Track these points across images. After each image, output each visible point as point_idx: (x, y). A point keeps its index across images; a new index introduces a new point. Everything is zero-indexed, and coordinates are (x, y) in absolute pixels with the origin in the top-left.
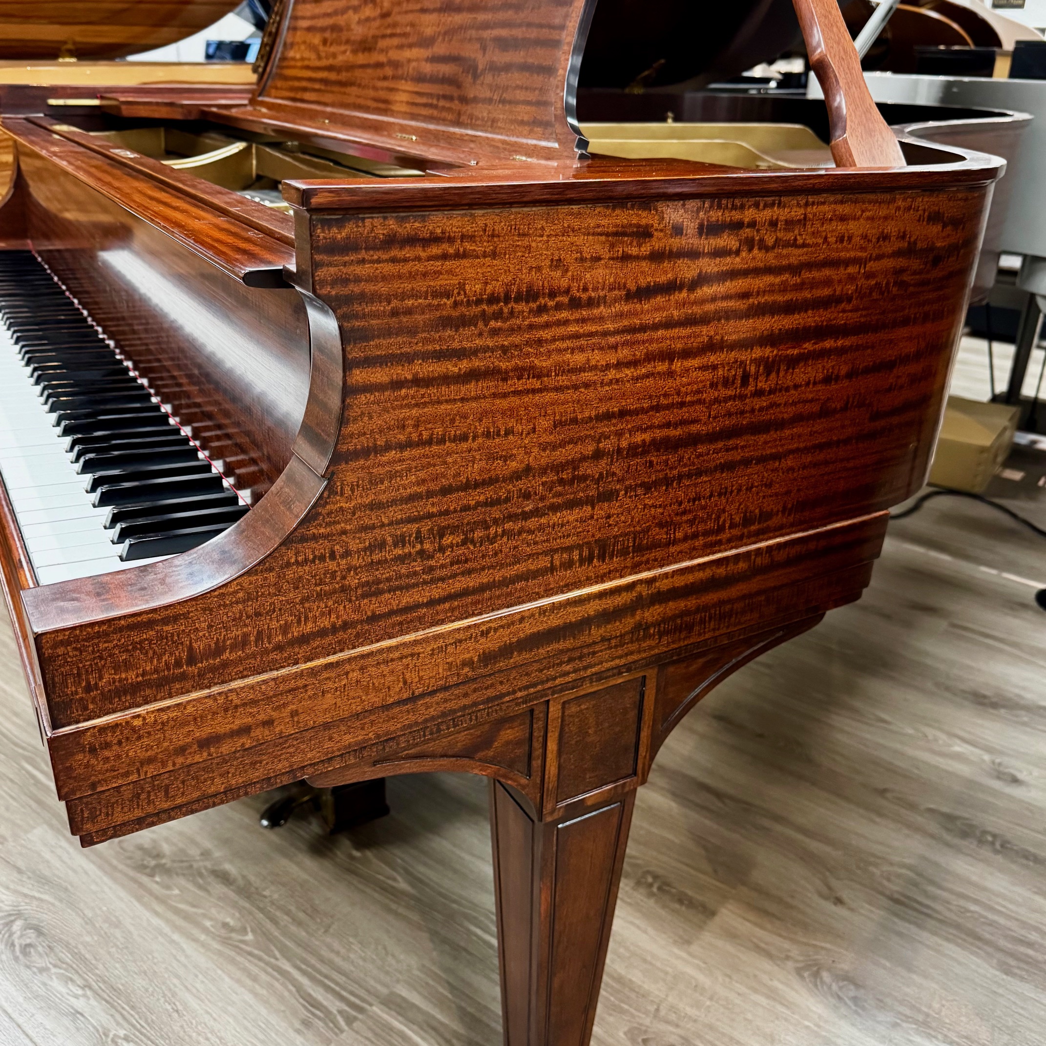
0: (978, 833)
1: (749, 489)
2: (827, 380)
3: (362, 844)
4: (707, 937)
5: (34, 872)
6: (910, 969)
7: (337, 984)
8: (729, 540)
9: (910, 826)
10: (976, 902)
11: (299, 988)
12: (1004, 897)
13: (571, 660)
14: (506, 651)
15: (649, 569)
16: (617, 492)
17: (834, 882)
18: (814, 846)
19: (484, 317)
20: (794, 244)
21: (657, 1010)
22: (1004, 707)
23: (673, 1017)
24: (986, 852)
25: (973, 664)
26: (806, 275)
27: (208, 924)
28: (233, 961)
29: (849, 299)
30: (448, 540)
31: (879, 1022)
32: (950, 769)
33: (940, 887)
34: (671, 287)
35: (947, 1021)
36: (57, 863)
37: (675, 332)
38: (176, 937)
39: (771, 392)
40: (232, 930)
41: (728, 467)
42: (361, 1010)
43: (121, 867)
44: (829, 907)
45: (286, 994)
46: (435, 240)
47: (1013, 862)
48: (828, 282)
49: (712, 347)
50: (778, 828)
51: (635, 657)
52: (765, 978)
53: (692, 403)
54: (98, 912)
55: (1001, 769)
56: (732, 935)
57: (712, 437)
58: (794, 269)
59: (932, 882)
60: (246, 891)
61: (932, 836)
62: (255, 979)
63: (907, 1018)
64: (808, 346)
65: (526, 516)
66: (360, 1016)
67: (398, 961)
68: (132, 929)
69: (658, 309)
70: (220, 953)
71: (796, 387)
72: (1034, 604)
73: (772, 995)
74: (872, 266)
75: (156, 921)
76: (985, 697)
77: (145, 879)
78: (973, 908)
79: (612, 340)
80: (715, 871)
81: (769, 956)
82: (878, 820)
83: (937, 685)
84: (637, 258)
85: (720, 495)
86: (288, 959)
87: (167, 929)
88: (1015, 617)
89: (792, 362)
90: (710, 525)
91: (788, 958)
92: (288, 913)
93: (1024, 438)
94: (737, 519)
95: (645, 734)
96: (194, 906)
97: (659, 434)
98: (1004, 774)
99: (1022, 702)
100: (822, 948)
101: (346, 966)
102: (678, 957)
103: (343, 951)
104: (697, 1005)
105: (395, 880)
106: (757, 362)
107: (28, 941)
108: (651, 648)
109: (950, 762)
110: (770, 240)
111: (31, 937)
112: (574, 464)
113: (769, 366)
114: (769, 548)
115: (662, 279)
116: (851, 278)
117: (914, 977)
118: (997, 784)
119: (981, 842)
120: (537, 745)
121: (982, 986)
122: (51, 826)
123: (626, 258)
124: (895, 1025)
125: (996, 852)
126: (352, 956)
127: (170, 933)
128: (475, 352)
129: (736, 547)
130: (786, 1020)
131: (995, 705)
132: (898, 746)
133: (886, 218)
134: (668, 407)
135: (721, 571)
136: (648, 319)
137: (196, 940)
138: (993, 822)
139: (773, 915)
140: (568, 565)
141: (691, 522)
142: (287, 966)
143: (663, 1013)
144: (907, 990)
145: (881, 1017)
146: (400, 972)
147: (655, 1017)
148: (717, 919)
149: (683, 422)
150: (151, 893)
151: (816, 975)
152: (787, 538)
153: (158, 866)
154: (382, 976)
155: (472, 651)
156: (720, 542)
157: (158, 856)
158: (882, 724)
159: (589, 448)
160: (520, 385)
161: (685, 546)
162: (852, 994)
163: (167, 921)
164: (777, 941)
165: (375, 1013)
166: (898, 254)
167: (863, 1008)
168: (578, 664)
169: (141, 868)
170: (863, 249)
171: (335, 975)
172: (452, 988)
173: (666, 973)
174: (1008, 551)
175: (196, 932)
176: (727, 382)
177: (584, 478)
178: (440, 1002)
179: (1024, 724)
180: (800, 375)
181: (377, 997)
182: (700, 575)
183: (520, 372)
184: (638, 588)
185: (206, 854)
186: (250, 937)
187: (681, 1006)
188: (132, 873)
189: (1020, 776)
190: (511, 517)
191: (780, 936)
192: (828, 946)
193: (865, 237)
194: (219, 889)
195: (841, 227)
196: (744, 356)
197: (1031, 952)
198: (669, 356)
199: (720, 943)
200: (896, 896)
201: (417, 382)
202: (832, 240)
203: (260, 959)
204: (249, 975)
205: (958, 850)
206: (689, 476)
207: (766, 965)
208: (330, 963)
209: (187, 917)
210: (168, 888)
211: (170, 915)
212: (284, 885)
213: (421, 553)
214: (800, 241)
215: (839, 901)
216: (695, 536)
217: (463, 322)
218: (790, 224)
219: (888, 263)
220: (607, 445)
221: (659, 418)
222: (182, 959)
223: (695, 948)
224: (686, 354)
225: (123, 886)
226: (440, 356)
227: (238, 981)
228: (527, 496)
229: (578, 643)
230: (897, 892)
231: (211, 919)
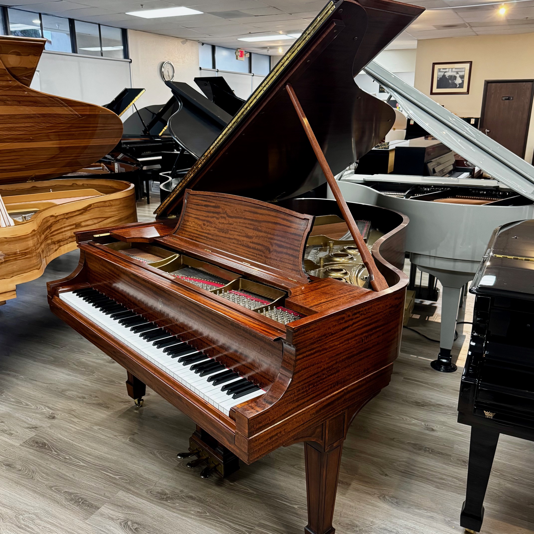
0: (424, 448)
1: (365, 364)
2: (378, 337)
3: (233, 481)
4: (350, 492)
5: (125, 506)
6: (411, 491)
7: (242, 523)
8: (361, 376)
9: (403, 449)
10: (426, 469)
11: (230, 526)
12: (435, 467)
13: (332, 410)
14: (320, 410)
15: (346, 386)
16: (340, 370)
17: (384, 470)
18: (375, 459)
19: (318, 341)
20: (370, 312)
21: (341, 515)
22: (426, 406)
23: (346, 516)
24: (427, 454)
25: (414, 392)
26: (372, 317)
27: (193, 512)
28: (206, 522)
29: (381, 320)
30: (310, 387)
31: (404, 508)
32: (412, 429)
33: (415, 466)
34: (348, 327)
35: (423, 504)
36: (132, 502)
37: (350, 335)
38: (184, 518)
39: (368, 342)
40: (201, 513)
41: (360, 360)
42: (252, 529)
43: (154, 500)
44: (384, 477)
45: (227, 528)
46: (311, 330)
47: (435, 455)
48: (376, 318)
49: (356, 336)
50: (363, 455)
51: (344, 407)
52: (370, 501)
53: (353, 348)
54: (154, 515)
55: (428, 427)
56: (357, 490)
57: (357, 354)
58: (370, 317)
59: (412, 465)
60: (200, 501)
61: (410, 451)
62: (215, 526)
63: (412, 505)
64: (374, 331)
65: (324, 379)
66: (252, 531)
67: (258, 513)
68: (168, 518)
69: (347, 331)
70: (200, 520)
71: (372, 340)
72: (430, 367)
73: (373, 505)
74: (385, 312)
75: (175, 514)
76: (419, 403)
77: (165, 502)
78: (426, 471)
79: (338, 339)
80: (347, 472)
81: (370, 494)
82: (393, 448)
83: (403, 401)
84: (343, 323)
85: (359, 366)
86: (223, 518)
87: (180, 516)
88: (425, 373)
89: (371, 335)
90: (358, 373)
91: (375, 494)
92: (217, 505)
93: (418, 301)
94: (363, 371)
95: (345, 426)
96: (185, 508)
97: (347, 356)
98: (429, 428)
99: (431, 403)
100: (384, 489)
101: (242, 517)
102: (343, 499)
103: (239, 513)
104: (352, 511)
105: (247, 490)
106: (364, 337)
107: (136, 527)
108: (347, 404)
109: (412, 426)
110: (365, 313)
111: (136, 526)
112: (332, 366)
113: (367, 337)
114: (369, 376)
115: (347, 325)
116: (381, 315)
117: (412, 493)
118: (427, 432)
119: (425, 451)
120: (324, 432)
121: (431, 493)
122: (124, 490)
123: (341, 323)
124: (409, 508)
125: (430, 453)
126: (243, 514)
127: (181, 517)
128: (316, 348)
129: (363, 377)
130: (378, 511)
131: (423, 406)
132: (394, 423)
133: (387, 302)
134: (349, 350)
135: (360, 383)
136: (345, 333)
137: (191, 518)
138: (427, 444)
139: (368, 482)
140: (331, 388)
141: (354, 373)
142: (224, 521)
143: (342, 515)
144: (411, 497)
145: (405, 506)
146: (260, 517)
147: (340, 517)
148: (351, 486)
149: (351, 352)
150: (169, 506)
151: (384, 497)
152: (373, 373)
153: (167, 497)
154: (254, 518)
155: (314, 411)
156: (359, 377)
157: (166, 494)
158: (389, 417)
159: (335, 362)
160: (323, 352)
161: (353, 379)
162: (396, 501)
163: (178, 514)
164: (371, 489)
165: (256, 529)
166: (390, 308)
167: (400, 505)
168: (333, 411)
169: (162, 499)
170: (382, 309)
171: (240, 521)
172: (278, 519)
173: (341, 504)
174: (419, 348)
175: (189, 515)
176: (359, 342)
177: (334, 368)
178: (275, 523)
179: (433, 411)
180: (373, 337)
181: (256, 525)
182: (356, 385)
183: (323, 350)
184: (345, 390)
185: (181, 491)
186: (208, 514)
187: (347, 512)
188: (159, 501)
189: (434, 428)
190: (321, 380)
191: (371, 488)
192: (386, 489)
193: (383, 307)
194: (191, 501)
195: (378, 306)
196: (362, 336)
197: (444, 481)
198: (348, 340)
199: (354, 493)
200: (403, 471)
201: (307, 356)
202: (377, 309)
203: (214, 520)
204: (213, 525)
205: (419, 454)
206: (353, 363)
207: (369, 497)
208: (237, 518)
209: (184, 511)
210: (174, 504)
211: (178, 512)
212: (212, 497)
213: (306, 390)
214: (371, 311)
215: (386, 475)
216: (355, 376)
217: (314, 343)
218: (369, 309)
219: (388, 310)
220: (338, 360)
221: (347, 352)
222: (189, 524)
223: (347, 495)
224: (352, 338)
225: (159, 506)
226: (310, 350)
227: (210, 527)
228: (324, 374)
229: (334, 405)
230: (403, 470)
231: (193, 511)
